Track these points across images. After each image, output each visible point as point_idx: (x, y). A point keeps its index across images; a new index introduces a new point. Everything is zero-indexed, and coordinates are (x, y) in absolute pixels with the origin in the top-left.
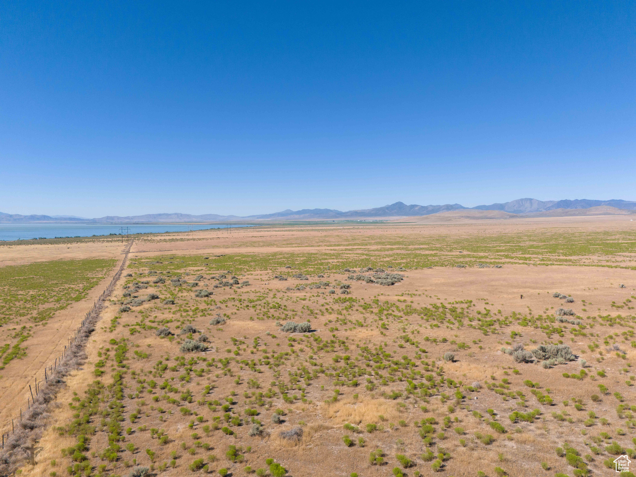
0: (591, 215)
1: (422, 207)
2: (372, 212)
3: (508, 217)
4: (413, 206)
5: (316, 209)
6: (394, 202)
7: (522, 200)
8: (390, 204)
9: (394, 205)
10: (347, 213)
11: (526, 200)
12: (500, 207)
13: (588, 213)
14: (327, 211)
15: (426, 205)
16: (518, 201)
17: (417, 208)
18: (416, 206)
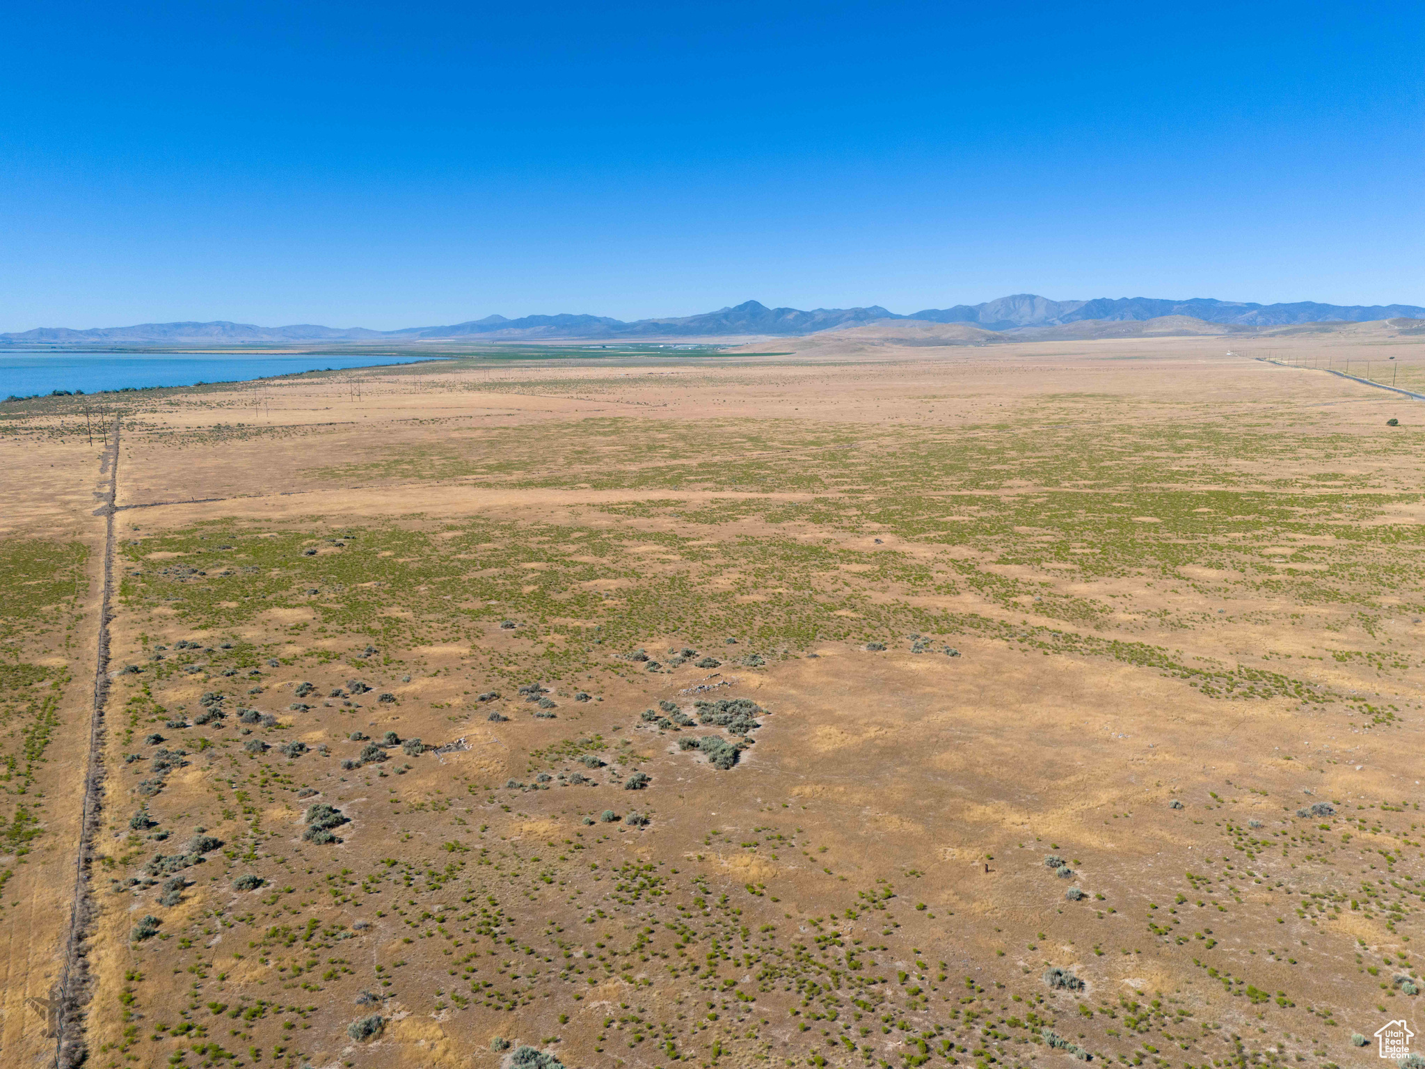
0: (1151, 336)
1: (803, 313)
2: (692, 324)
3: (983, 340)
4: (782, 312)
5: (562, 315)
6: (741, 301)
7: (1014, 298)
8: (732, 307)
9: (740, 308)
10: (634, 325)
11: (1023, 297)
12: (968, 314)
13: (1144, 331)
14: (589, 320)
15: (809, 310)
16: (1004, 301)
17: (790, 317)
18: (790, 311)
